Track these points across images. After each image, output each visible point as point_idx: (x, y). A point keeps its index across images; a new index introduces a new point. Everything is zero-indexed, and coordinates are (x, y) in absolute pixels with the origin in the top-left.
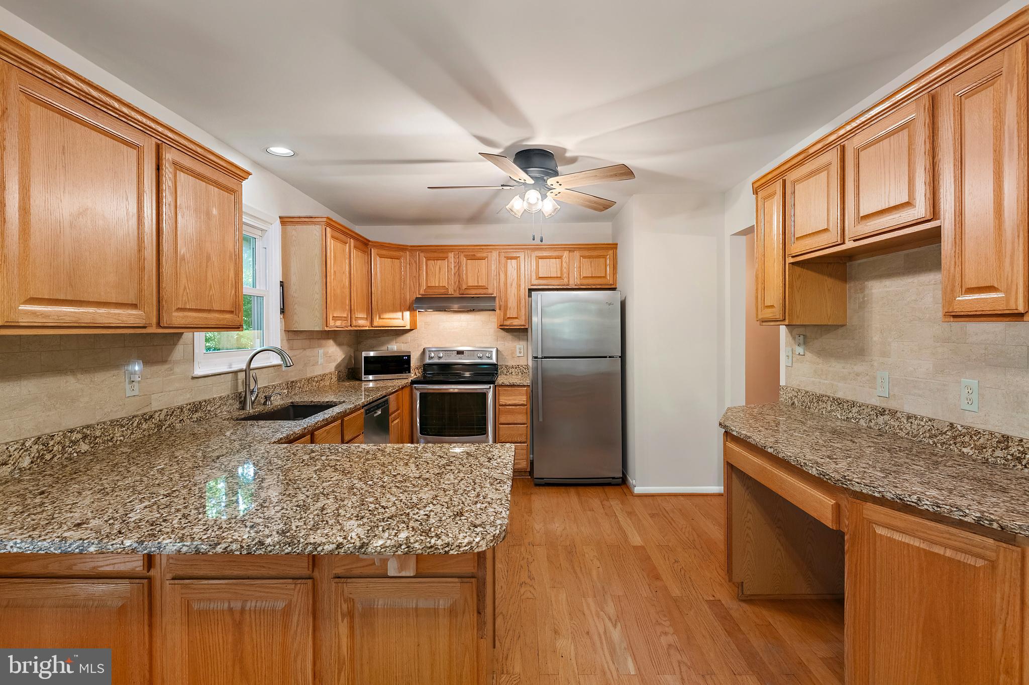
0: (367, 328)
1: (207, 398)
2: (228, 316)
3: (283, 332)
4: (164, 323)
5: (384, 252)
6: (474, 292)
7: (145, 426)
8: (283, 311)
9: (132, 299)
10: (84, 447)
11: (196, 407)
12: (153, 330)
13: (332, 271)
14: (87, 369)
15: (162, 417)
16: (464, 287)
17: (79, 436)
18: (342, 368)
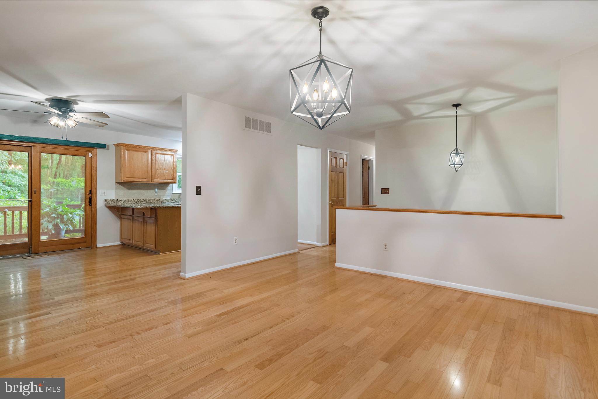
2: (171, 180)
4: (153, 181)
7: (158, 201)
9: (145, 177)
10: (145, 202)
11: (173, 200)
12: (150, 182)
14: (146, 190)
17: (144, 200)
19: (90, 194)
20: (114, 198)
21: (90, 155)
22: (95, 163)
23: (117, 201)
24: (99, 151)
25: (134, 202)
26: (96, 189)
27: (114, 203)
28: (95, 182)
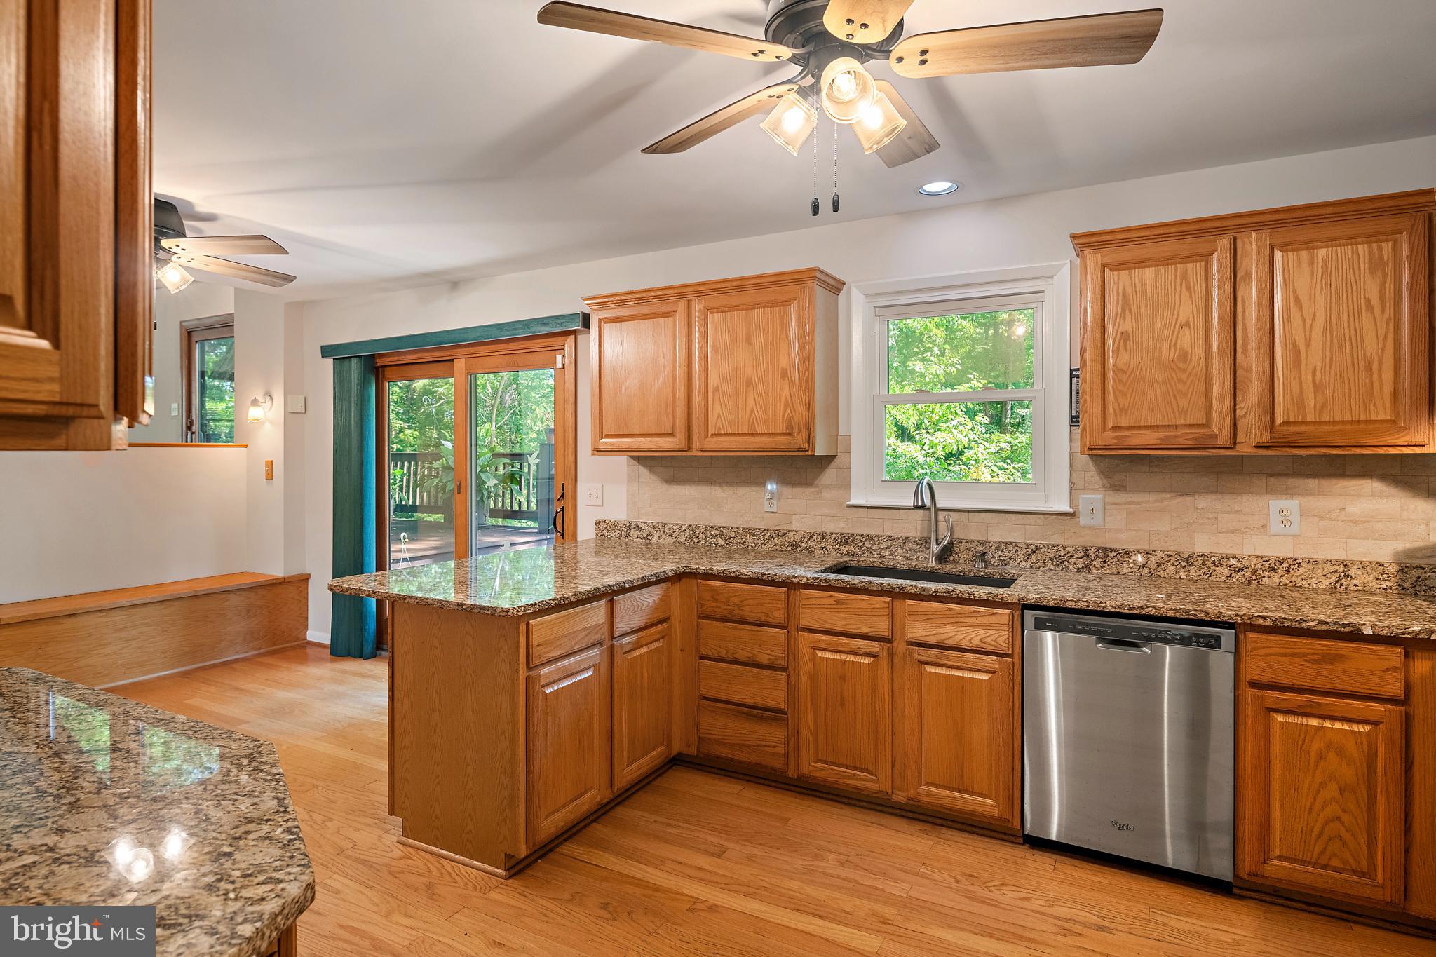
1: (866, 532)
2: (780, 438)
8: (1076, 421)
9: (669, 431)
10: (721, 542)
15: (798, 537)
17: (717, 532)
19: (562, 497)
20: (620, 517)
21: (560, 361)
22: (570, 387)
24: (581, 341)
26: (574, 480)
27: (621, 534)
28: (570, 457)
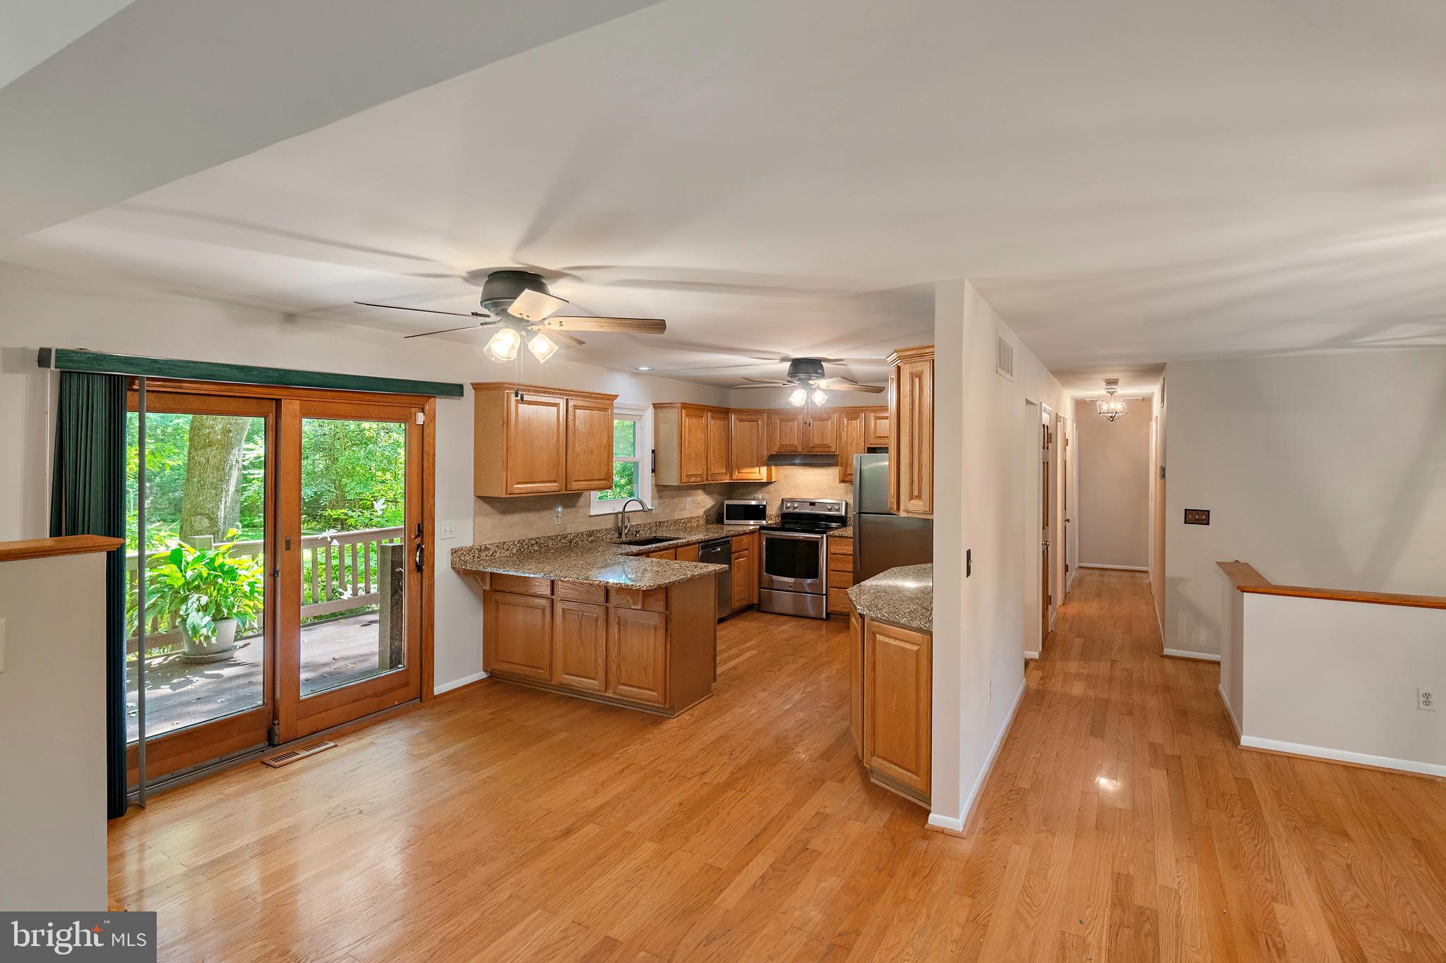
0: (728, 481)
1: (598, 528)
2: (602, 482)
3: (654, 487)
4: (568, 488)
5: (743, 417)
6: (820, 450)
7: (563, 541)
8: (653, 471)
9: (554, 479)
10: (536, 548)
11: (591, 534)
12: (563, 492)
13: (687, 442)
14: (538, 510)
15: (572, 537)
16: (811, 445)
17: (535, 542)
18: (711, 513)
19: (419, 536)
20: (471, 544)
21: (420, 418)
22: (431, 442)
23: (480, 550)
24: (442, 405)
25: (514, 552)
26: (433, 520)
28: (430, 501)
